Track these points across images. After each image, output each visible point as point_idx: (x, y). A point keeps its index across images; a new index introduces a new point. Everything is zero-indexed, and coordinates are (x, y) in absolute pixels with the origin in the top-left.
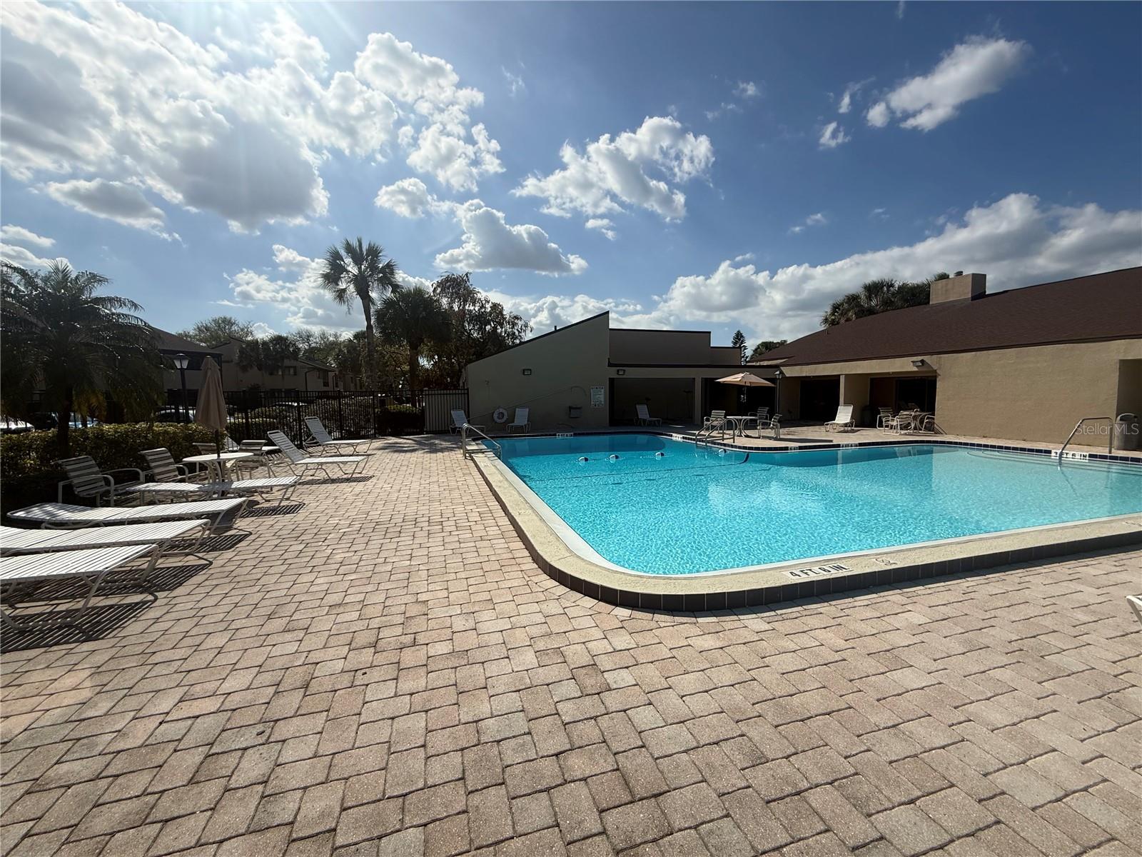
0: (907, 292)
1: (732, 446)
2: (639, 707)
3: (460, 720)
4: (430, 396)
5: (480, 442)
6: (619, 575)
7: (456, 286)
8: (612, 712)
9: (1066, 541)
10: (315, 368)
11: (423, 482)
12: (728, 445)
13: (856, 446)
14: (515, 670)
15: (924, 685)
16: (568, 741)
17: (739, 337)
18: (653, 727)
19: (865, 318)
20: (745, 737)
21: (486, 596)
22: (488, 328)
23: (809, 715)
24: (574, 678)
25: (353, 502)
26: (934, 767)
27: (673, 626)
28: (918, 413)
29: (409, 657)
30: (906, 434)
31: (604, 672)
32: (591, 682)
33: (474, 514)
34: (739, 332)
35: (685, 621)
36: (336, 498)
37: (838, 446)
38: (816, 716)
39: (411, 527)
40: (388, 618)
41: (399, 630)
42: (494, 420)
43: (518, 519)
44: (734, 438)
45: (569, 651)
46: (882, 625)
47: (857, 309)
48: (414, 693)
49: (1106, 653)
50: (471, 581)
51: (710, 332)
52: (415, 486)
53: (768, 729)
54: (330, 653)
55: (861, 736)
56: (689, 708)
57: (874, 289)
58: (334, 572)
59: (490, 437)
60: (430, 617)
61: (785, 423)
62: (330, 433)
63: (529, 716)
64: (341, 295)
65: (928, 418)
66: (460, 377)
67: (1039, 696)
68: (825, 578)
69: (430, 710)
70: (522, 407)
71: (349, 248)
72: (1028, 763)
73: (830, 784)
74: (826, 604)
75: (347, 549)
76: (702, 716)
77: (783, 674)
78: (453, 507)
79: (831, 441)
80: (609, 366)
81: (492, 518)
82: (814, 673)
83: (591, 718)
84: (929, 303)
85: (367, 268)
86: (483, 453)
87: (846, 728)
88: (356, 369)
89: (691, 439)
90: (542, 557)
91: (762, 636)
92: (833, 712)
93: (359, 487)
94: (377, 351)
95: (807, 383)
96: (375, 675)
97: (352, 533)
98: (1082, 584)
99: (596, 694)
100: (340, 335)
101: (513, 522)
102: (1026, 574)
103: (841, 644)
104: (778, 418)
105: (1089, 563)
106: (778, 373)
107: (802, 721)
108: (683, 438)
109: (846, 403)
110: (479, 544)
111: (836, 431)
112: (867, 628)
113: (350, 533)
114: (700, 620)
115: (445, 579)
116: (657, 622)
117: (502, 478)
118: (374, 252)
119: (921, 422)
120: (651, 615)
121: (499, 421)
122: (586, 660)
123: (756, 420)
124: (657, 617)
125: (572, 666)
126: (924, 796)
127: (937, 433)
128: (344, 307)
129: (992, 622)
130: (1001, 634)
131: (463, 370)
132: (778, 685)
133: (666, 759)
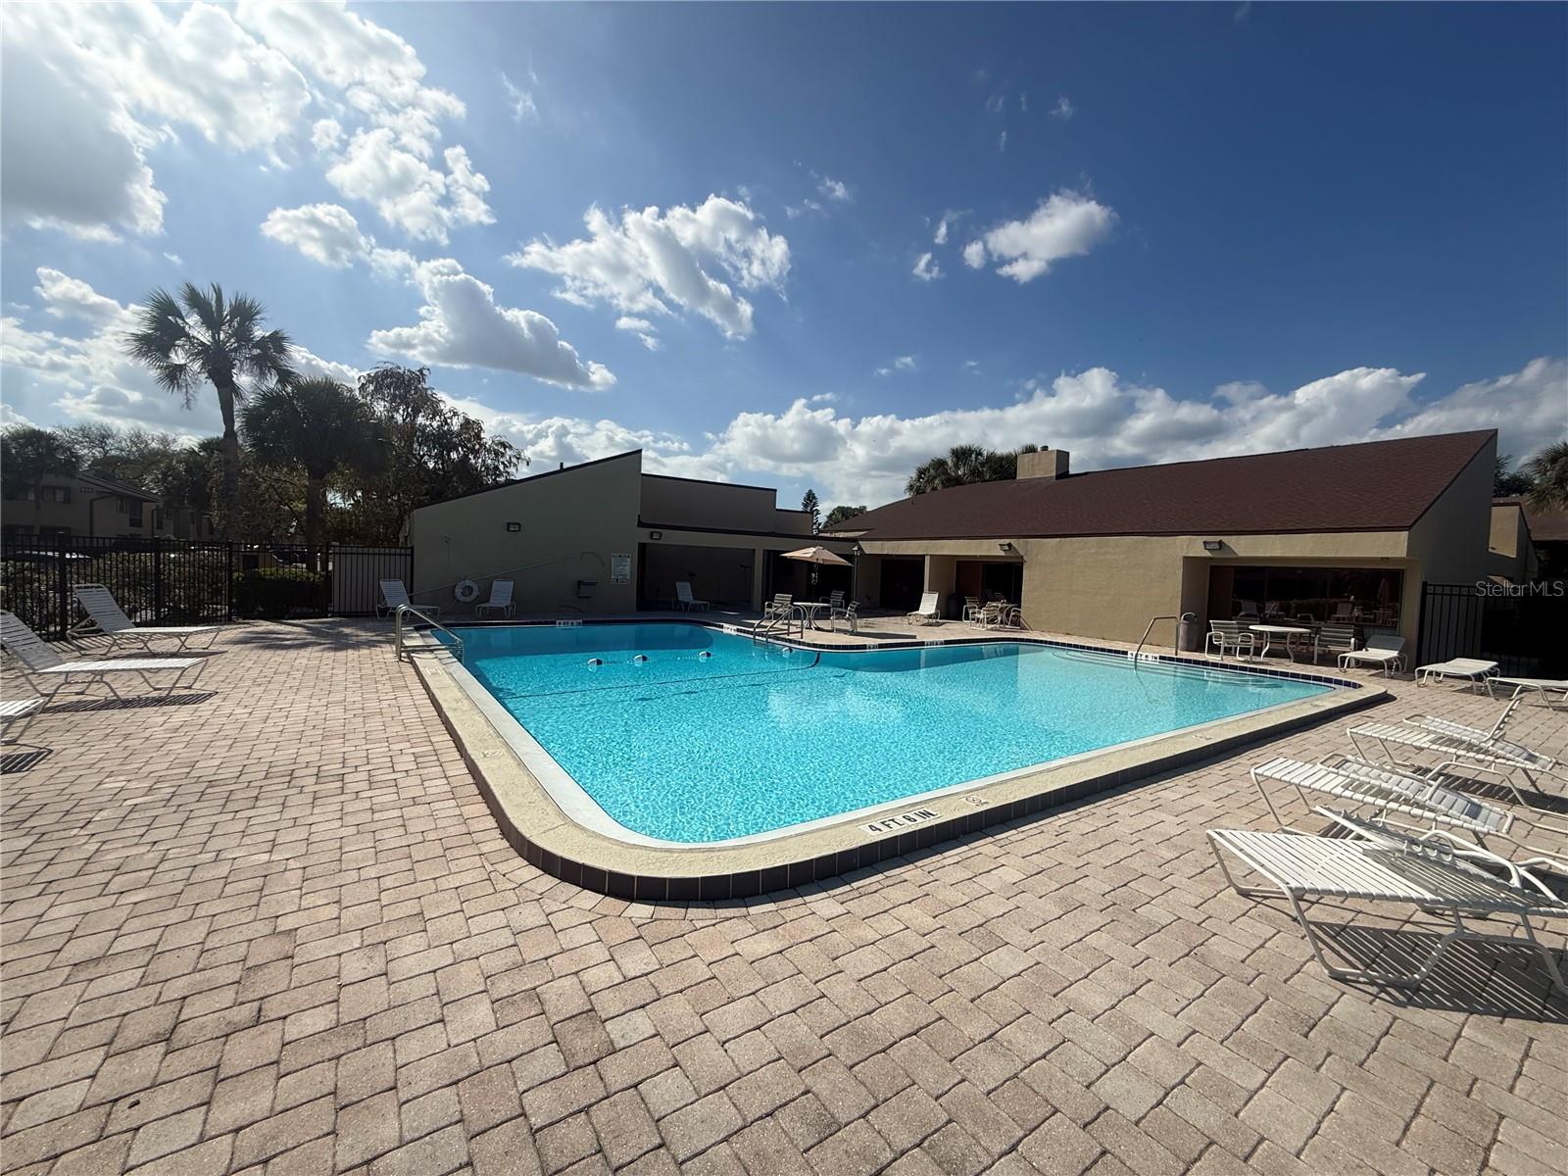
0: (995, 463)
1: (800, 643)
2: (658, 1074)
3: (335, 1165)
4: (343, 556)
5: (428, 632)
6: (638, 850)
7: (403, 386)
8: (616, 1093)
9: (1147, 761)
10: (114, 494)
11: (314, 702)
12: (795, 642)
13: (942, 644)
14: (453, 1043)
15: (1021, 969)
16: (538, 1164)
17: (811, 499)
18: (678, 1106)
19: (952, 488)
20: (810, 1095)
21: (412, 907)
22: (454, 455)
23: (892, 1040)
24: (556, 1042)
25: (165, 743)
26: (1036, 1089)
27: (714, 925)
28: (1005, 605)
29: (241, 1052)
30: (992, 630)
31: (606, 1020)
32: (583, 1044)
33: (405, 758)
34: (810, 491)
35: (732, 915)
36: (126, 737)
37: (922, 644)
38: (901, 1040)
39: (281, 786)
40: (208, 974)
41: (227, 996)
42: (455, 598)
43: (482, 765)
44: (801, 632)
45: (550, 993)
46: (973, 889)
47: (943, 477)
48: (242, 1128)
49: (1189, 896)
50: (388, 882)
51: (775, 490)
52: (299, 710)
53: (839, 1074)
54: (58, 1070)
55: (953, 1060)
56: (733, 1061)
57: (962, 455)
58: (98, 890)
59: (445, 625)
60: (297, 960)
61: (864, 612)
62: (131, 614)
63: (471, 1129)
64: (173, 375)
65: (1014, 611)
66: (400, 529)
67: (1134, 963)
68: (910, 830)
69: (275, 1156)
70: (505, 578)
71: (195, 300)
72: (1128, 1059)
73: (919, 1145)
74: (911, 866)
75: (136, 840)
76: (751, 1072)
77: (860, 980)
78: (368, 747)
79: (915, 637)
80: (638, 526)
81: (437, 763)
82: (897, 974)
83: (580, 1111)
84: (1015, 477)
85: (231, 336)
86: (432, 651)
87: (937, 1052)
88: (201, 500)
89: (748, 632)
90: (516, 829)
91: (834, 924)
92: (921, 1028)
93: (181, 714)
94: (246, 476)
95: (889, 563)
96: (161, 1102)
97: (151, 805)
98: (1163, 812)
99: (591, 1064)
100: (174, 441)
101: (473, 769)
102: (1114, 804)
103: (928, 923)
104: (855, 606)
105: (1167, 785)
106: (856, 548)
107: (884, 1051)
108: (738, 630)
109: (931, 590)
110: (408, 812)
111: (919, 623)
112: (956, 896)
113: (146, 807)
114: (753, 910)
115: (336, 883)
116: (691, 921)
117: (460, 695)
118: (245, 313)
119: (1008, 615)
120: (683, 910)
121: (463, 599)
122: (578, 1003)
123: (829, 608)
124: (693, 912)
125: (555, 1019)
126: (1026, 1136)
127: (1023, 628)
128: (178, 397)
129: (1085, 870)
130: (1095, 885)
131: (406, 517)
132: (854, 999)
133: (695, 1160)
